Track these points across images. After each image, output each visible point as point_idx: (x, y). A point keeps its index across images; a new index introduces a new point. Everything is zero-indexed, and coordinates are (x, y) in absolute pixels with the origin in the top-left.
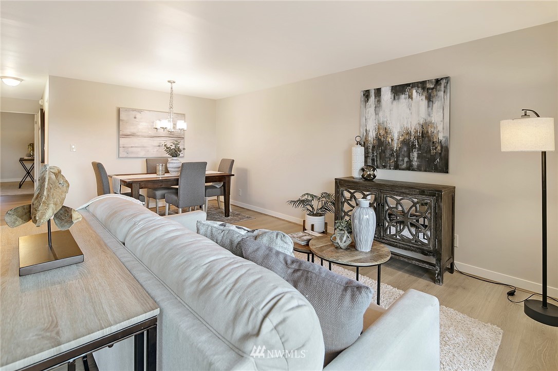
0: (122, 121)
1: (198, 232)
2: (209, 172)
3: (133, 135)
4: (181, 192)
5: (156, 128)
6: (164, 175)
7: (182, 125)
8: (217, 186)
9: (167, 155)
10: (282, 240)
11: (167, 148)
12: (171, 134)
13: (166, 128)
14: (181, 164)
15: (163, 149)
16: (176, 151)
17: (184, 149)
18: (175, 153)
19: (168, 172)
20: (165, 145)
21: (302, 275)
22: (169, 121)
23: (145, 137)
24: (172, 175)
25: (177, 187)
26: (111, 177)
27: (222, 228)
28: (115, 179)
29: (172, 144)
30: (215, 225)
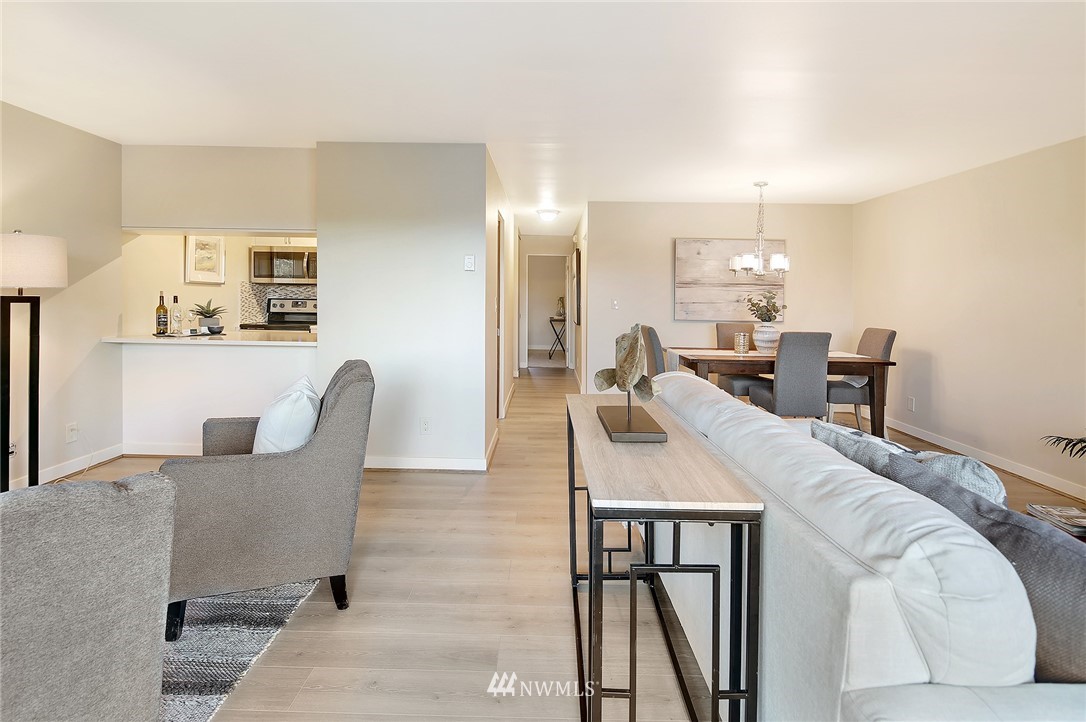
0: (679, 259)
1: (814, 435)
2: (835, 354)
3: (695, 283)
4: (779, 387)
5: (734, 270)
6: (747, 352)
7: (779, 262)
8: (854, 384)
9: (754, 318)
10: (974, 473)
11: (753, 305)
12: (759, 280)
13: (751, 269)
14: (778, 337)
15: (746, 306)
16: (768, 310)
17: (784, 307)
18: (767, 314)
19: (755, 349)
20: (750, 300)
21: (1009, 532)
22: (757, 256)
23: (714, 285)
24: (763, 353)
25: (771, 376)
26: (666, 351)
27: (856, 437)
28: (671, 354)
29: (762, 298)
30: (843, 432)
